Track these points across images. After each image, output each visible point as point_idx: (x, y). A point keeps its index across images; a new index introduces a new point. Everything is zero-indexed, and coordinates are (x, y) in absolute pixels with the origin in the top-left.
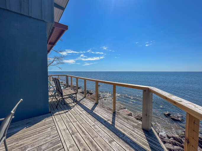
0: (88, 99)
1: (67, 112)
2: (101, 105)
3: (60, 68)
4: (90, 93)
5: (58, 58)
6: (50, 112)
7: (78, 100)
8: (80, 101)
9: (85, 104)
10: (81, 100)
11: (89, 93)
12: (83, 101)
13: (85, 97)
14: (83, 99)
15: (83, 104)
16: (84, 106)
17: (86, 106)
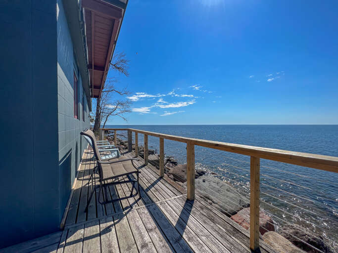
0: (168, 185)
1: (108, 230)
2: (202, 208)
3: (125, 119)
4: (172, 161)
5: (122, 104)
6: (61, 227)
7: (145, 184)
8: (149, 189)
9: (162, 199)
10: (153, 185)
11: (170, 161)
12: (157, 190)
13: (161, 177)
14: (156, 183)
15: (154, 200)
16: (157, 208)
17: (163, 210)
